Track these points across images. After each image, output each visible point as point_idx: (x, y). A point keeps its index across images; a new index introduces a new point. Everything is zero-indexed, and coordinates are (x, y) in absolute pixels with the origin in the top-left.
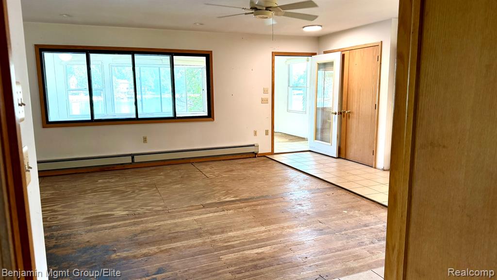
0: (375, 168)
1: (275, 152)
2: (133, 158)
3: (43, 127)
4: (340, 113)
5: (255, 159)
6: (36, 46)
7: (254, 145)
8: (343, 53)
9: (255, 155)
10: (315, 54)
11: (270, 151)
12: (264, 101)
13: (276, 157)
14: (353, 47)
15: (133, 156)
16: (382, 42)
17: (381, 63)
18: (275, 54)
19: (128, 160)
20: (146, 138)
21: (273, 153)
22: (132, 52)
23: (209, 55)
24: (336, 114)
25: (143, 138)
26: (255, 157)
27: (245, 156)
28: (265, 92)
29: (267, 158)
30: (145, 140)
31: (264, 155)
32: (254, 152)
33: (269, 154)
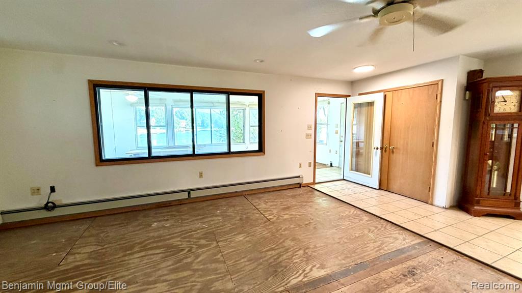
0: (432, 205)
1: (316, 182)
2: (189, 193)
3: (97, 166)
4: (382, 148)
5: (301, 189)
6: (90, 81)
7: (299, 177)
8: (385, 93)
9: (300, 185)
10: (349, 96)
11: (312, 181)
12: (308, 136)
13: (316, 187)
14: (399, 87)
15: (189, 191)
16: (442, 80)
17: (441, 102)
18: (318, 95)
19: (185, 196)
20: (202, 173)
21: (314, 183)
22: (191, 90)
23: (262, 94)
24: (377, 149)
25: (199, 173)
26: (300, 187)
27: (291, 187)
28: (309, 128)
29: (310, 188)
30: (201, 175)
31: (307, 185)
32: (299, 183)
33: (311, 184)
